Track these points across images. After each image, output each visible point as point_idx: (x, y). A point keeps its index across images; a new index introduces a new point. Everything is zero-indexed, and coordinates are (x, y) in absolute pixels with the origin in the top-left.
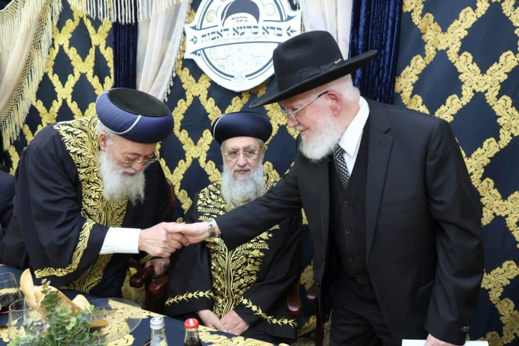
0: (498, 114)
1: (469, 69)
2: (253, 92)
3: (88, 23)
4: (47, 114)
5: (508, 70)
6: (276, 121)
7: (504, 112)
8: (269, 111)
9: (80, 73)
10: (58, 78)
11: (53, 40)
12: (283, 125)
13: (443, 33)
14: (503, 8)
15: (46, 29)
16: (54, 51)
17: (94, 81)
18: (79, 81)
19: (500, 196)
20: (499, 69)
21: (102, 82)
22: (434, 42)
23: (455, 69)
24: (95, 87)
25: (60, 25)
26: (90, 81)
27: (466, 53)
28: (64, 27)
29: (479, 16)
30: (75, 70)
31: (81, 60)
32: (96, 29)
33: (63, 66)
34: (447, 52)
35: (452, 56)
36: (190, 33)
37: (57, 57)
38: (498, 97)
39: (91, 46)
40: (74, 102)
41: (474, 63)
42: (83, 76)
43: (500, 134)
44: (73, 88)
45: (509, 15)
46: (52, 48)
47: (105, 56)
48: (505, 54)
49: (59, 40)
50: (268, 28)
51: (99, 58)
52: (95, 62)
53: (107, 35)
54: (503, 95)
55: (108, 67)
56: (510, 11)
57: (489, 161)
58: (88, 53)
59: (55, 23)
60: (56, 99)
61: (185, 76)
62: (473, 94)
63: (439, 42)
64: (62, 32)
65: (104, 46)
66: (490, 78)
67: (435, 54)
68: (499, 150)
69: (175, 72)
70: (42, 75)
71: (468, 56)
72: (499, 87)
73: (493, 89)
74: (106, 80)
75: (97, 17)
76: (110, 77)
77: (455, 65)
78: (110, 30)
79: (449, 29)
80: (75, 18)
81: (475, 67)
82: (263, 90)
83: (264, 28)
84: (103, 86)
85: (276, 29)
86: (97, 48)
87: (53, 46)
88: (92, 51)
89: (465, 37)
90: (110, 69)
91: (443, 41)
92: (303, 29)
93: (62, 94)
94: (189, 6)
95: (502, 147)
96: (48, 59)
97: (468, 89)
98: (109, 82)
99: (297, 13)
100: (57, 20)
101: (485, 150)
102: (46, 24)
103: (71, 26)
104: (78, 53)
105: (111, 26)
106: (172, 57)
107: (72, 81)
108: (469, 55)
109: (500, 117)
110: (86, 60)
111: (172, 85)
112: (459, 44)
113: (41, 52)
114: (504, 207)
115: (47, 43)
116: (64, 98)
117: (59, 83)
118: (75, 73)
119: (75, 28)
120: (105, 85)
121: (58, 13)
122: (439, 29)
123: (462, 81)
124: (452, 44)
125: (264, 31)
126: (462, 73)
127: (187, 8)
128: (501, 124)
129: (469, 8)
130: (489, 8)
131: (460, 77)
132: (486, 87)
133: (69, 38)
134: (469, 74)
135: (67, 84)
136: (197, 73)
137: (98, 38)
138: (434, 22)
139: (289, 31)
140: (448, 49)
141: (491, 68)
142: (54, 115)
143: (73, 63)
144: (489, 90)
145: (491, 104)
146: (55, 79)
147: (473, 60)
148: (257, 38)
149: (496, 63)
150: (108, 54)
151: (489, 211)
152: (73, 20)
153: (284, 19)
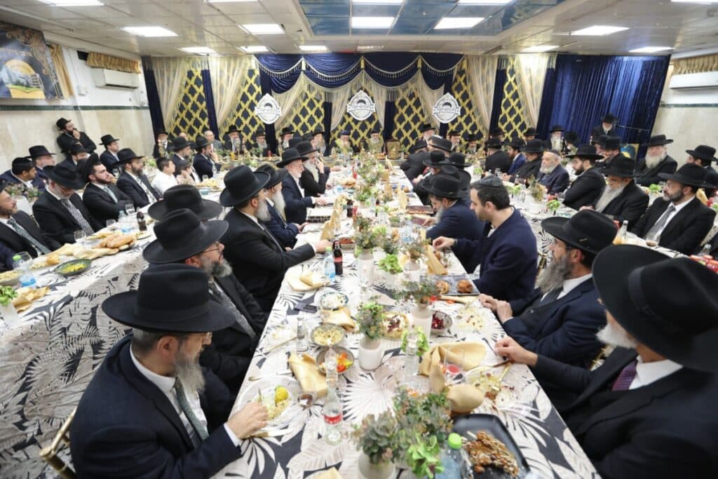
2: (364, 121)
3: (315, 101)
9: (310, 115)
11: (301, 104)
15: (299, 101)
16: (301, 108)
17: (316, 117)
18: (310, 117)
24: (316, 119)
25: (304, 101)
26: (314, 117)
30: (308, 114)
31: (311, 111)
32: (318, 102)
33: (304, 112)
36: (348, 106)
37: (302, 110)
39: (315, 107)
40: (308, 123)
42: (312, 116)
44: (307, 119)
47: (321, 110)
49: (303, 104)
51: (318, 110)
52: (316, 112)
53: (321, 104)
58: (314, 109)
60: (301, 122)
61: (346, 117)
65: (320, 107)
69: (343, 116)
70: (296, 115)
74: (320, 117)
76: (322, 117)
78: (323, 103)
86: (318, 108)
87: (301, 106)
90: (322, 114)
93: (304, 120)
96: (299, 110)
100: (303, 99)
104: (310, 109)
106: (343, 112)
107: (307, 117)
110: (313, 111)
111: (342, 119)
113: (296, 108)
115: (299, 105)
116: (304, 122)
119: (309, 101)
120: (320, 119)
133: (307, 104)
135: (305, 118)
136: (349, 115)
137: (319, 105)
143: (308, 112)
146: (301, 116)
152: (309, 99)
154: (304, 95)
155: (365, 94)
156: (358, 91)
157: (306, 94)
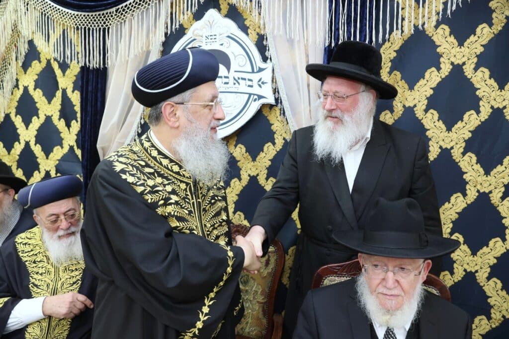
0: (464, 170)
1: (435, 126)
3: (55, 66)
4: (8, 156)
5: (472, 129)
6: (246, 172)
7: (470, 168)
8: (239, 161)
9: (45, 115)
10: (21, 120)
11: (17, 80)
12: (253, 176)
13: (410, 91)
14: (465, 70)
15: (10, 69)
16: (17, 91)
17: (61, 125)
18: (43, 123)
19: (470, 252)
20: (464, 127)
21: (68, 125)
22: (401, 99)
23: (423, 125)
24: (61, 131)
25: (26, 66)
26: (56, 124)
27: (432, 111)
28: (30, 68)
29: (443, 76)
30: (40, 112)
31: (46, 102)
32: (64, 72)
33: (27, 108)
34: (415, 109)
35: (419, 113)
37: (20, 99)
38: (464, 154)
39: (58, 89)
40: (38, 145)
41: (440, 121)
42: (48, 119)
43: (466, 190)
44: (37, 130)
45: (471, 77)
46: (16, 89)
47: (72, 100)
48: (468, 113)
49: (24, 81)
50: (239, 78)
51: (66, 101)
52: (61, 105)
53: (75, 78)
54: (468, 152)
55: (75, 111)
56: (471, 73)
57: (457, 216)
58: (54, 95)
59: (20, 64)
60: (19, 141)
62: (440, 150)
63: (406, 99)
64: (27, 73)
65: (72, 89)
66: (455, 136)
67: (403, 110)
68: (466, 205)
69: (144, 119)
70: (3, 115)
71: (434, 114)
72: (464, 145)
73: (458, 146)
74: (72, 124)
75: (64, 60)
76: (77, 121)
77: (422, 121)
78: (78, 73)
79: (416, 88)
80: (41, 60)
81: (441, 124)
82: (234, 140)
83: (235, 79)
84: (69, 129)
85: (247, 80)
86: (64, 92)
87: (17, 86)
88: (59, 94)
89: (431, 95)
90: (77, 113)
91: (410, 99)
92: (274, 81)
93: (25, 136)
94: (160, 54)
95: (469, 202)
96: (11, 100)
97: (435, 145)
98: (76, 126)
99: (269, 65)
100: (23, 61)
101: (453, 205)
102: (10, 64)
103: (37, 67)
104: (43, 95)
105: (79, 70)
107: (36, 123)
108: (435, 112)
109: (466, 173)
110: (52, 102)
111: (140, 132)
112: (426, 102)
113: (3, 92)
114: (474, 262)
115: (10, 83)
116: (27, 140)
117: (23, 124)
118: (40, 116)
119: (41, 69)
120: (71, 129)
121: (24, 54)
122: (406, 86)
123: (429, 137)
124: (419, 102)
125: (235, 82)
126: (429, 130)
127: (157, 55)
128: (467, 180)
129: (433, 69)
130: (452, 69)
131: (428, 133)
132: (452, 144)
133: (35, 79)
134: (436, 131)
135: (31, 126)
137: (66, 81)
138: (401, 80)
139: (260, 83)
140: (415, 106)
141: (456, 126)
142: (15, 157)
143: (38, 105)
144: (454, 147)
145: (457, 161)
146: (18, 121)
147: (439, 117)
148: (228, 88)
149: (460, 121)
150: (75, 98)
151: (460, 267)
152: (40, 62)
153: (255, 71)
154: (24, 48)
155: (231, 26)
156: (198, 16)
157: (31, 43)
